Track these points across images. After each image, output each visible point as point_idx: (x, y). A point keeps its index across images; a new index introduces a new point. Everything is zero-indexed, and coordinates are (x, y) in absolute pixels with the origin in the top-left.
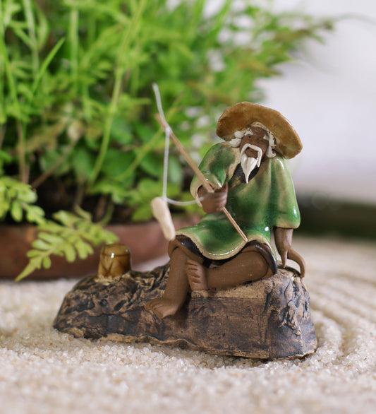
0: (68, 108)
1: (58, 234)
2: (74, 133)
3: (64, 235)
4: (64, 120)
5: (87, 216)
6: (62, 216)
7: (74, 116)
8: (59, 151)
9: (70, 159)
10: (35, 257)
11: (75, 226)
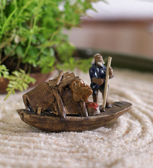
0: (14, 31)
1: (15, 80)
2: (17, 41)
3: (17, 81)
4: (13, 35)
5: (23, 72)
6: (16, 73)
7: (16, 34)
8: (11, 47)
9: (15, 50)
10: (9, 91)
11: (20, 77)
